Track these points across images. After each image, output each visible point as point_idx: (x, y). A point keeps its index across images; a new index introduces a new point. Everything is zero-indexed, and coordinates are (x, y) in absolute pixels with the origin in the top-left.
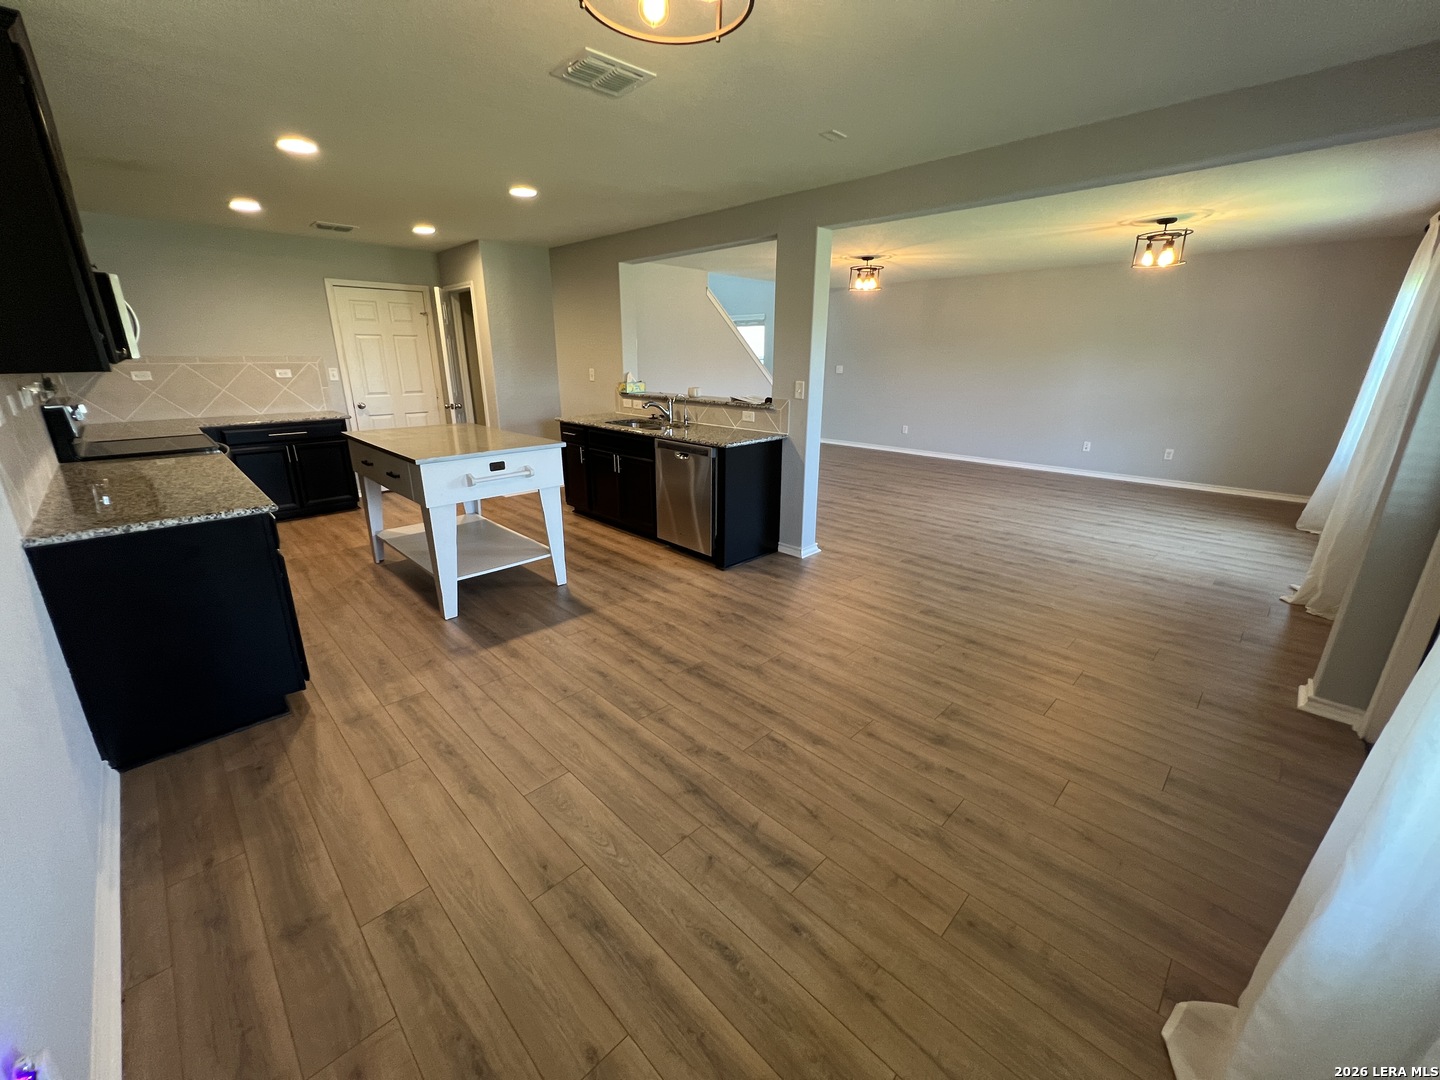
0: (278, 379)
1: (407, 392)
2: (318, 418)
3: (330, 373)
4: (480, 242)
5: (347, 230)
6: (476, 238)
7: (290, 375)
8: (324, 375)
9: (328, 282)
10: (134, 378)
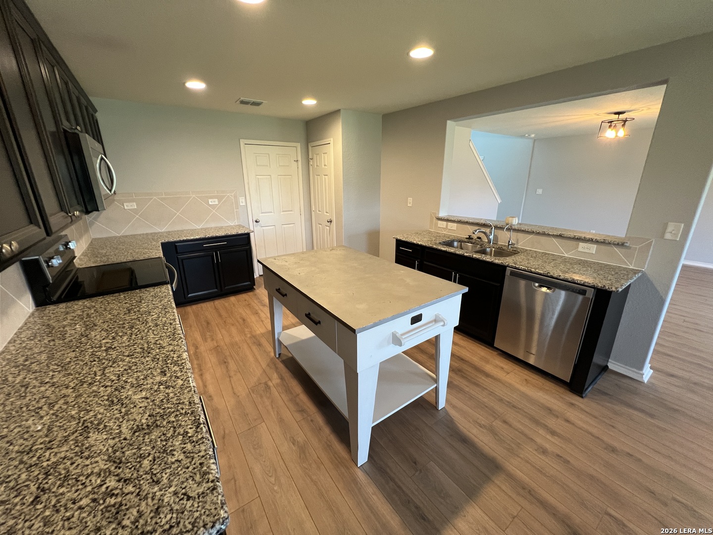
0: (210, 205)
1: (283, 211)
2: (234, 232)
3: (241, 200)
4: (342, 112)
5: (258, 104)
6: (339, 108)
7: (217, 203)
8: (237, 202)
9: (242, 142)
10: (126, 208)
